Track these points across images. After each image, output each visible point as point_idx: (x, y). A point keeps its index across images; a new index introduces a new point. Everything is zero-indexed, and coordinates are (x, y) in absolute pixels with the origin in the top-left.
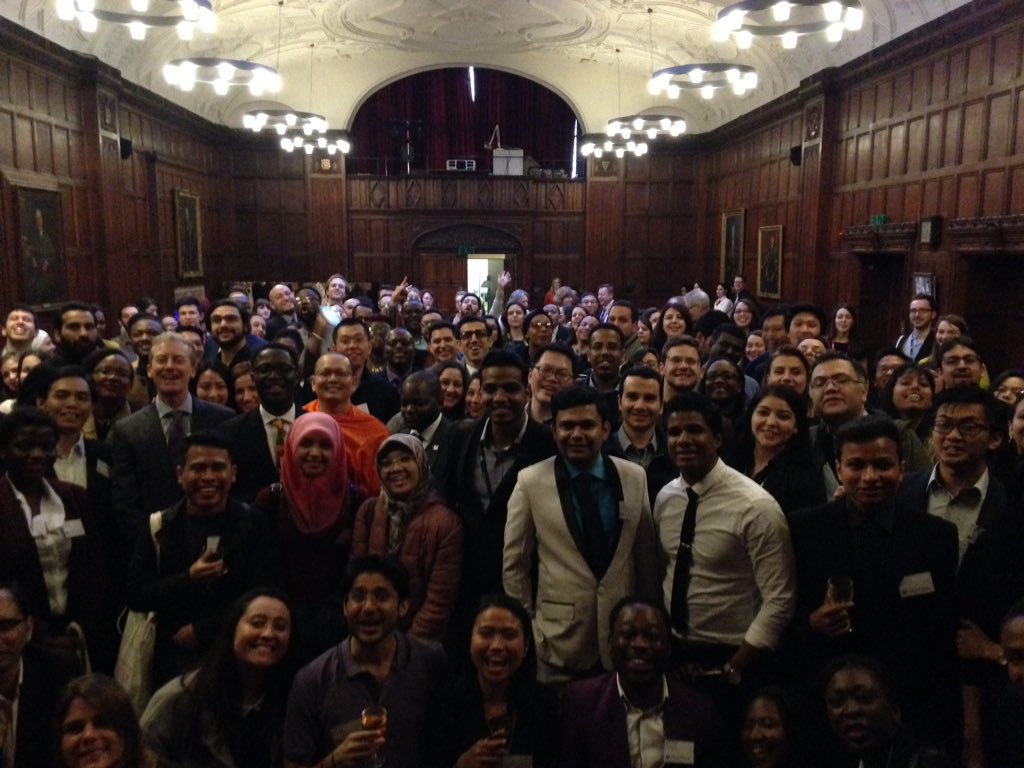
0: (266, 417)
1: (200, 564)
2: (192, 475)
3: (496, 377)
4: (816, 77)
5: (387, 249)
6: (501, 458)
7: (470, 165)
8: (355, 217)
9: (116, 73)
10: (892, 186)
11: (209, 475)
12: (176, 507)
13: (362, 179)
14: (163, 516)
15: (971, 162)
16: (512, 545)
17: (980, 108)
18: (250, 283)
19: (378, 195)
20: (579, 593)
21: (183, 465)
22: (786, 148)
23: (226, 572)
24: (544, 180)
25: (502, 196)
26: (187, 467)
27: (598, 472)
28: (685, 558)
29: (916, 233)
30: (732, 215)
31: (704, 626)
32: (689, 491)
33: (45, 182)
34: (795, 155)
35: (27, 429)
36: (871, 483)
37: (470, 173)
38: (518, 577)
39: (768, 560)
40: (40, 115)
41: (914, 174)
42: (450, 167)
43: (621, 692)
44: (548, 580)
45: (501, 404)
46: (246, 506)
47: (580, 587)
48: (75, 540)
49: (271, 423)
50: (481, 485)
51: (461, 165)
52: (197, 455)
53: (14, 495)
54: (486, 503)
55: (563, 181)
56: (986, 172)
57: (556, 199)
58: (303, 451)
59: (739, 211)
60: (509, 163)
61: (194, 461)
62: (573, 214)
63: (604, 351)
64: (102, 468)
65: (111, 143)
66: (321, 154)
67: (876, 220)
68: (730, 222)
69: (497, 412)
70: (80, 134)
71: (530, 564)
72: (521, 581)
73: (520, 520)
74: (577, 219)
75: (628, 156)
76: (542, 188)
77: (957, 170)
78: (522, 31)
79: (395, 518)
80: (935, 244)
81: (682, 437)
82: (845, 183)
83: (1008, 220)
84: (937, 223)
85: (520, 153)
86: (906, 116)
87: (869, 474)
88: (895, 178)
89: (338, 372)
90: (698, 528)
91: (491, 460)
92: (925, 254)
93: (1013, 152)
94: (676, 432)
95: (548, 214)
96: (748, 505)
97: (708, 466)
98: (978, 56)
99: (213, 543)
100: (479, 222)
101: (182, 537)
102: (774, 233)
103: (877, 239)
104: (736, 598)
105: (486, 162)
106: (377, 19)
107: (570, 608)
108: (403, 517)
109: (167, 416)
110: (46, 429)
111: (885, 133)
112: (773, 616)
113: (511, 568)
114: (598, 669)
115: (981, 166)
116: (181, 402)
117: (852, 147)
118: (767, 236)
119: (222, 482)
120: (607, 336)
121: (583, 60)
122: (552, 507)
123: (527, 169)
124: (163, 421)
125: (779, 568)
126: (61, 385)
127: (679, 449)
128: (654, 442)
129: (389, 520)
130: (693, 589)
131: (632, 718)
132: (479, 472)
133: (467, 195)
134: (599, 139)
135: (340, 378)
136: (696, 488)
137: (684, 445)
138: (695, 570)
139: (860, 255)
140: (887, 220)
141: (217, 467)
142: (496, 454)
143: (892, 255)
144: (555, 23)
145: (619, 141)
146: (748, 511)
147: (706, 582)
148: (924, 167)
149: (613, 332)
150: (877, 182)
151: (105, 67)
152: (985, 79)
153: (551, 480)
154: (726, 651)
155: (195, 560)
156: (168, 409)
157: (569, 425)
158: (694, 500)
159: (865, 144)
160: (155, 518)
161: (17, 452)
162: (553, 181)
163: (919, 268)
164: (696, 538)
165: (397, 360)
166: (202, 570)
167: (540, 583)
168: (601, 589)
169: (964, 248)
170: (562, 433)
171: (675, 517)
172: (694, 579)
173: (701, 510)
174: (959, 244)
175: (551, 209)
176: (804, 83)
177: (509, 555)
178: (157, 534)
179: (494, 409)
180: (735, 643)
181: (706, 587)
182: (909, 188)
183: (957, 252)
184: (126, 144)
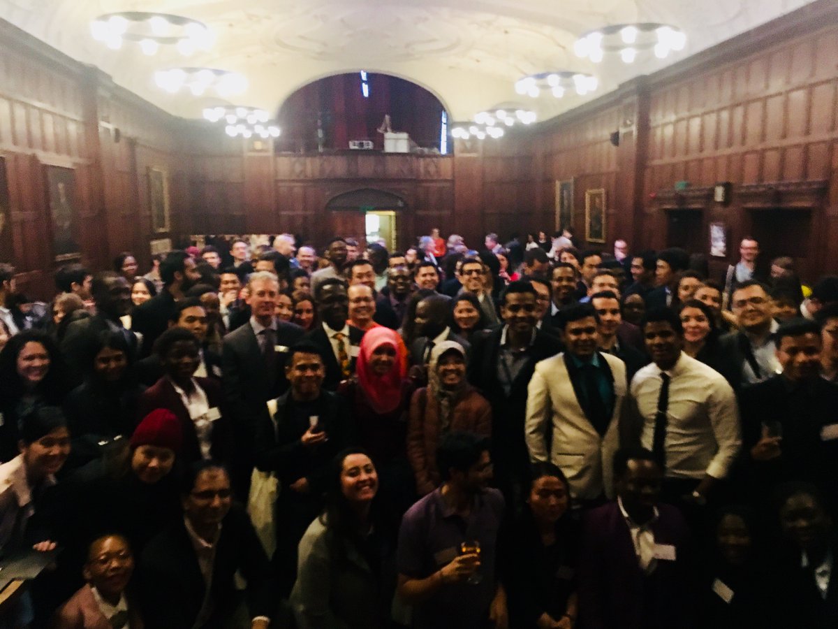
0: (330, 333)
1: (308, 435)
2: (298, 373)
3: (518, 299)
4: (631, 82)
5: (305, 209)
6: (517, 356)
7: (368, 144)
8: (280, 184)
9: (109, 78)
10: (692, 161)
11: (309, 373)
12: (285, 396)
13: (286, 156)
14: (278, 402)
15: (752, 143)
16: (533, 417)
17: (759, 105)
18: (202, 236)
19: (298, 168)
20: (589, 447)
21: (291, 366)
22: (606, 133)
23: (326, 440)
24: (422, 156)
25: (393, 168)
26: (294, 368)
27: (595, 363)
28: (661, 421)
29: (711, 194)
30: (565, 181)
31: (678, 466)
32: (663, 376)
33: (64, 161)
34: (615, 138)
35: (178, 343)
36: (804, 363)
37: (368, 151)
38: (539, 438)
39: (725, 419)
40: (58, 109)
41: (708, 152)
42: (353, 146)
43: (625, 514)
44: (563, 438)
45: (522, 319)
46: (331, 393)
47: (589, 443)
48: (215, 422)
49: (335, 337)
50: (502, 375)
51: (361, 145)
52: (300, 359)
53: (174, 390)
54: (507, 389)
55: (436, 156)
56: (764, 150)
57: (432, 169)
58: (376, 357)
59: (570, 179)
60: (397, 143)
61: (299, 364)
62: (446, 181)
63: (564, 283)
64: (217, 370)
65: (107, 130)
66: (256, 137)
67: (680, 186)
68: (563, 187)
69: (520, 324)
70: (85, 124)
71: (546, 429)
72: (540, 441)
73: (541, 398)
74: (448, 184)
75: (488, 137)
76: (422, 162)
77: (744, 149)
78: (407, 46)
79: (445, 402)
80: (726, 203)
81: (657, 340)
82: (653, 159)
83: (784, 185)
84: (728, 187)
85: (405, 135)
86: (700, 111)
87: (801, 357)
88: (694, 155)
89: (366, 299)
90: (671, 399)
91: (509, 359)
92: (719, 209)
93: (784, 136)
94: (652, 336)
95: (426, 181)
96: (709, 383)
97: (676, 357)
98: (757, 68)
99: (314, 420)
100: (375, 187)
101: (293, 417)
102: (599, 195)
103: (681, 199)
104: (700, 446)
105: (380, 142)
106: (302, 37)
107: (581, 457)
108: (450, 401)
109: (261, 333)
110: (191, 343)
111: (684, 123)
112: (730, 457)
113: (532, 433)
114: (602, 499)
115: (759, 147)
116: (270, 323)
117: (659, 132)
118: (593, 197)
119: (318, 377)
120: (566, 272)
121: (451, 67)
122: (565, 389)
123: (411, 147)
124: (258, 337)
125: (733, 424)
126: (188, 312)
127: (654, 348)
128: (616, 345)
129: (440, 404)
130: (669, 442)
131: (634, 532)
132: (501, 367)
133: (366, 167)
134: (466, 125)
135: (368, 303)
136: (668, 373)
137: (659, 345)
138: (670, 429)
139: (666, 210)
140: (688, 185)
141: (314, 367)
142: (513, 354)
143: (693, 211)
144: (434, 40)
145: (483, 127)
146: (709, 387)
147: (678, 436)
148: (716, 147)
149: (569, 269)
150: (680, 158)
151: (103, 73)
152: (762, 85)
153: (563, 370)
154: (693, 483)
155: (304, 433)
156: (262, 328)
157: (577, 332)
158: (666, 381)
159: (669, 131)
160: (272, 405)
161: (174, 361)
162: (429, 156)
163: (715, 220)
164: (670, 406)
165: (398, 292)
166: (311, 439)
167: (555, 442)
168: (604, 443)
169: (750, 205)
170: (573, 337)
171: (651, 393)
172: (670, 435)
173: (673, 387)
174: (745, 203)
175: (428, 178)
176: (622, 86)
177: (531, 424)
178: (276, 415)
179: (517, 322)
180: (699, 478)
181: (678, 439)
182: (706, 162)
183: (744, 208)
184: (117, 131)
